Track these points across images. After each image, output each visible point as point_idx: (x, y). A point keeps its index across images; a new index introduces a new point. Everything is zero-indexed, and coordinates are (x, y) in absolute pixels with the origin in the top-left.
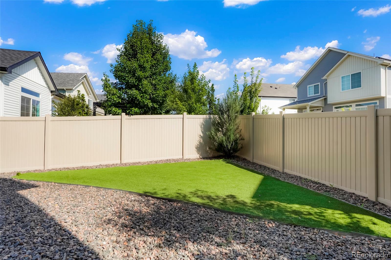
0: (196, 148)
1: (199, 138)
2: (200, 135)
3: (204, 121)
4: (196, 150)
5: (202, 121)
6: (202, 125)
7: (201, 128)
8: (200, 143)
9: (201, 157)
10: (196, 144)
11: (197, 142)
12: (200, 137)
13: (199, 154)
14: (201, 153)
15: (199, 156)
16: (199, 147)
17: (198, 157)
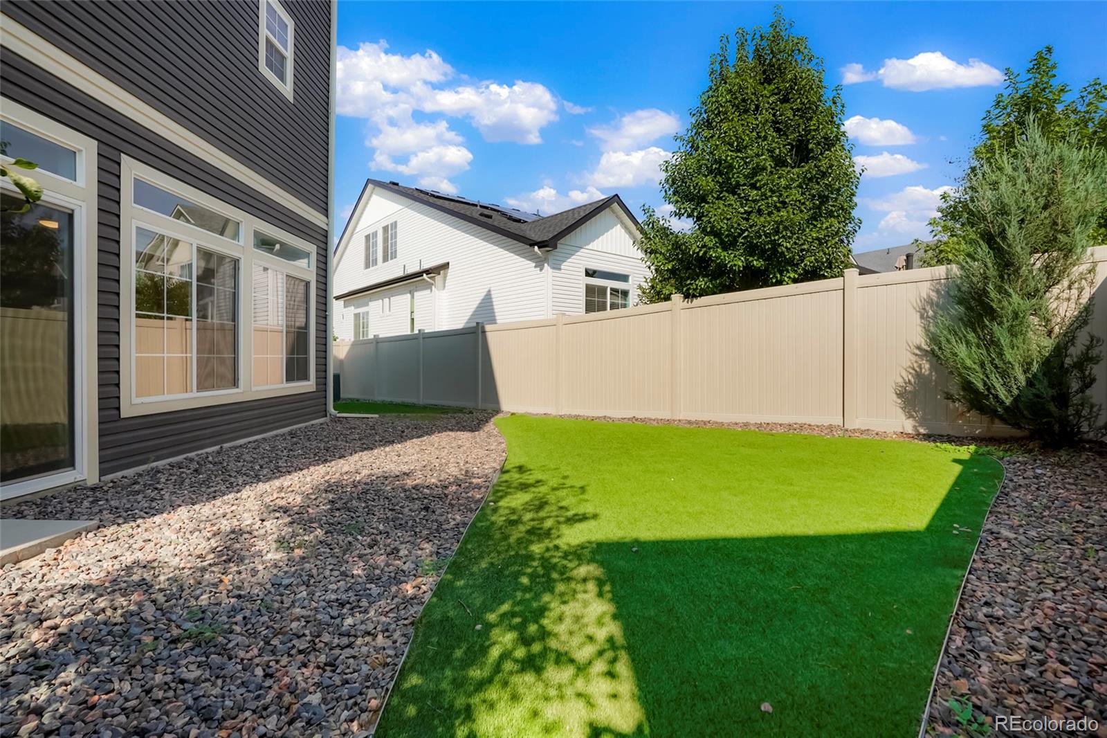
0: (899, 395)
1: (914, 358)
2: (919, 348)
3: (938, 291)
4: (899, 401)
5: (925, 290)
6: (928, 308)
7: (922, 317)
8: (918, 375)
9: (922, 431)
10: (900, 381)
11: (904, 374)
12: (918, 352)
13: (911, 416)
14: (925, 413)
15: (915, 427)
16: (914, 394)
17: (909, 430)
